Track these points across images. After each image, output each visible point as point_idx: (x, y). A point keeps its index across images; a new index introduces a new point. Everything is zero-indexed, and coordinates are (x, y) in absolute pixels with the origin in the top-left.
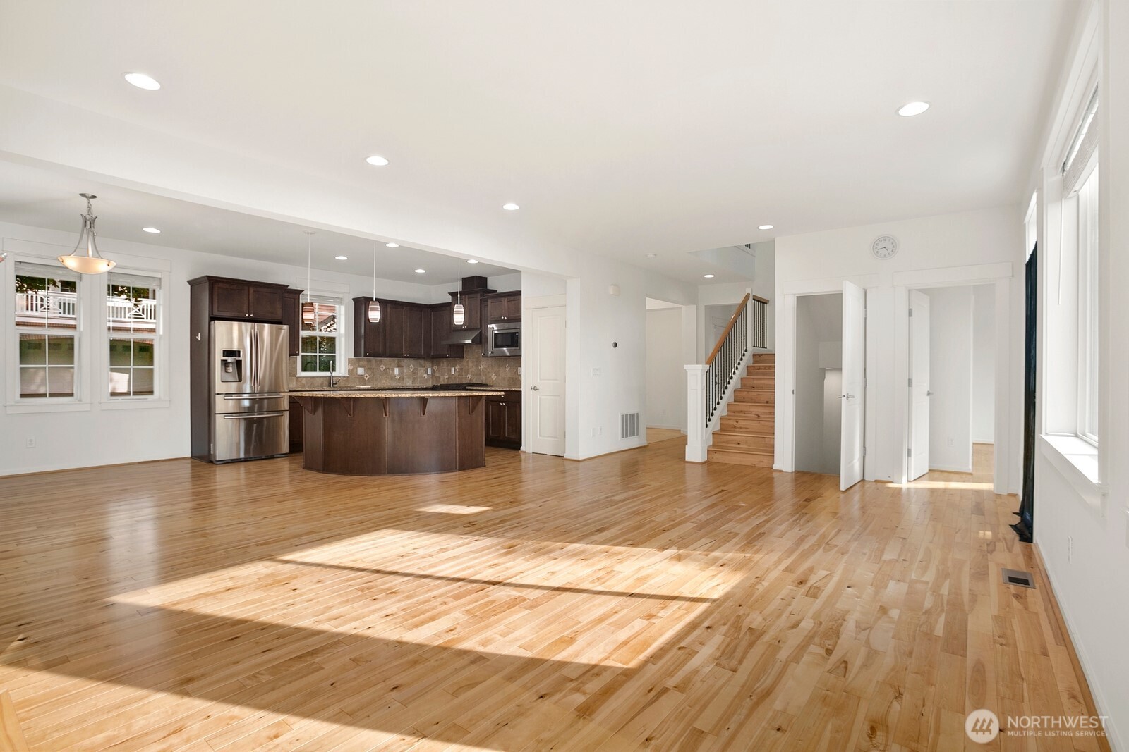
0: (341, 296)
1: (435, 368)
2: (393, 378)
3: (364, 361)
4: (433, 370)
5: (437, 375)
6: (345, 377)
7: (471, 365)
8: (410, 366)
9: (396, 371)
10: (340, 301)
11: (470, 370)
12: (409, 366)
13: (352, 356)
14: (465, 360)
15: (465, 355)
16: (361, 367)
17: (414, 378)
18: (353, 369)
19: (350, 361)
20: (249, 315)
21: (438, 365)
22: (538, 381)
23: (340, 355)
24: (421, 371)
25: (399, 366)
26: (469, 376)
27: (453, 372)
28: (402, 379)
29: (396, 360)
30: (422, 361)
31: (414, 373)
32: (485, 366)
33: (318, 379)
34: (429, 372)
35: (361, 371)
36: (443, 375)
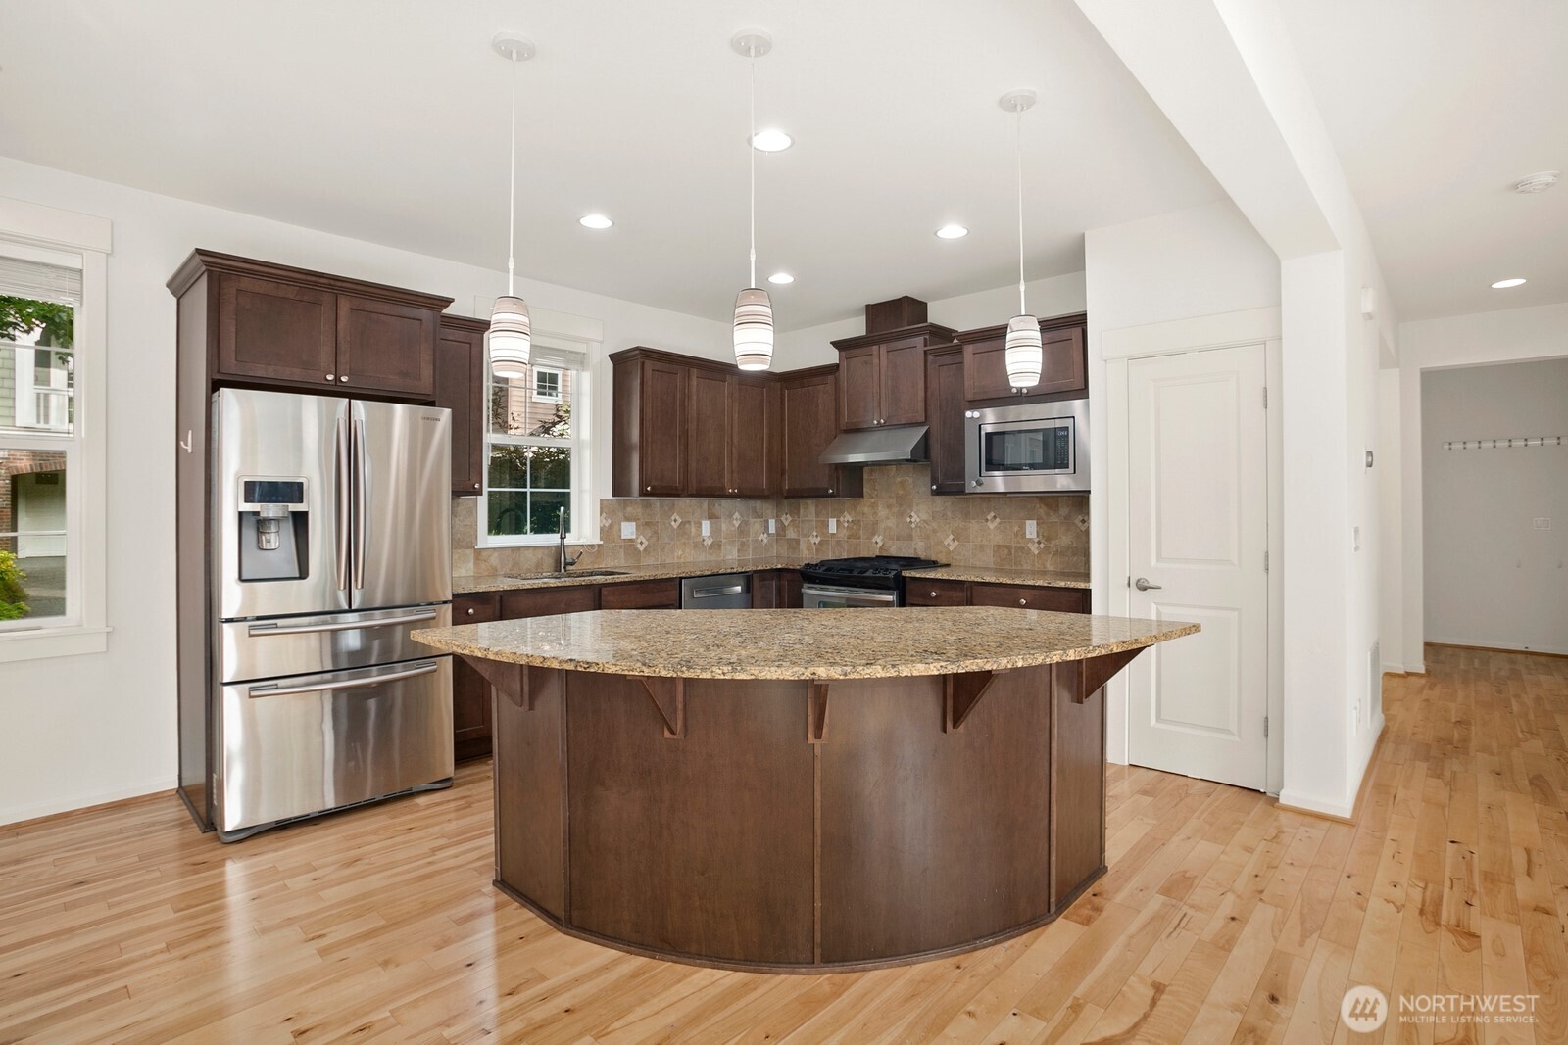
0: (581, 348)
1: (787, 519)
2: (699, 545)
3: (635, 504)
4: (779, 522)
5: (791, 534)
6: (592, 546)
7: (882, 512)
8: (734, 514)
9: (706, 525)
10: (579, 360)
11: (882, 526)
12: (731, 516)
13: (609, 495)
14: (867, 500)
15: (866, 490)
16: (628, 519)
17: (743, 544)
18: (611, 526)
19: (604, 506)
20: (337, 379)
21: (794, 511)
22: (1154, 562)
23: (581, 491)
24: (756, 525)
25: (711, 517)
26: (879, 538)
27: (833, 527)
28: (716, 546)
29: (705, 502)
30: (758, 504)
31: (742, 531)
32: (925, 517)
33: (529, 554)
34: (772, 529)
35: (628, 530)
36: (807, 535)
